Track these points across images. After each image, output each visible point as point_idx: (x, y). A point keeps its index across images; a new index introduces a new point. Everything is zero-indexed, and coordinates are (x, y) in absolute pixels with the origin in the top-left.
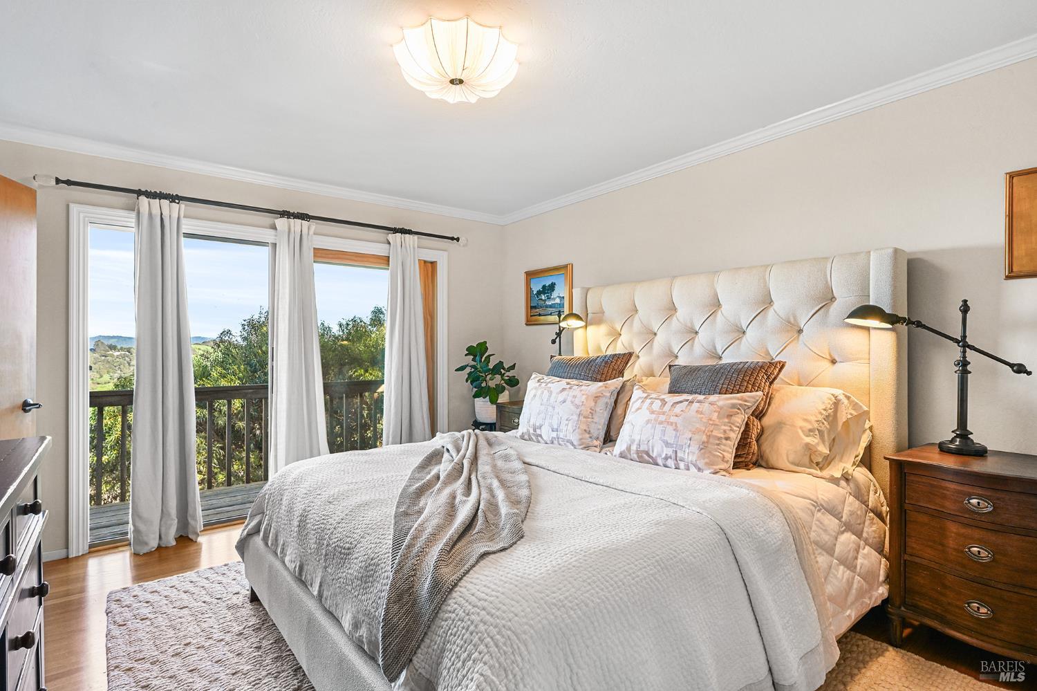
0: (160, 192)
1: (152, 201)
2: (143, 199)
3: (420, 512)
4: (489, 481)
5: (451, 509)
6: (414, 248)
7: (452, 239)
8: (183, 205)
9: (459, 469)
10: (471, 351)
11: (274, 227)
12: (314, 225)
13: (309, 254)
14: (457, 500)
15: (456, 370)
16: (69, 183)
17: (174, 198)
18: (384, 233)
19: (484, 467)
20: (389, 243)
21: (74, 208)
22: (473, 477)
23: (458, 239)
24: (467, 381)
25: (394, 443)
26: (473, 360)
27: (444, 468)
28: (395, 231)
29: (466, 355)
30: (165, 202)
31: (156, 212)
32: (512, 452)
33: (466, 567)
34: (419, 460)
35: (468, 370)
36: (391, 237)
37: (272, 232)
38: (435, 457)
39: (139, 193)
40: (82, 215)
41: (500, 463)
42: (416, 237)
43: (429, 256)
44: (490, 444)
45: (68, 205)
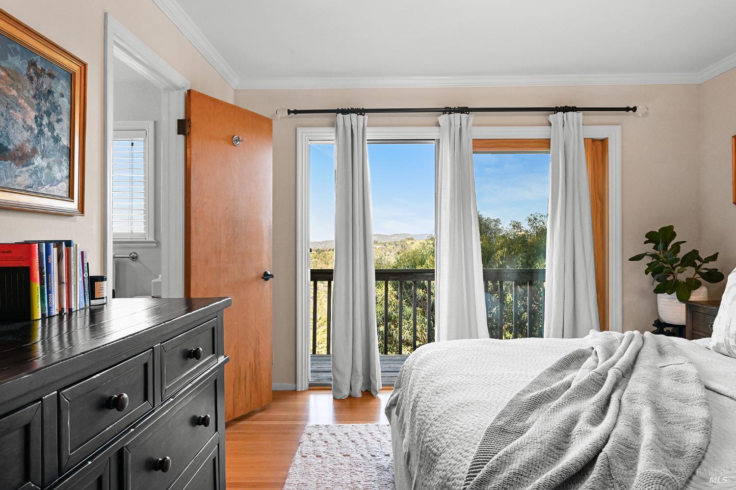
0: (352, 108)
1: (344, 115)
2: (340, 115)
3: (521, 433)
4: (637, 407)
5: (564, 438)
6: (578, 124)
7: (627, 109)
8: (367, 115)
9: (597, 382)
10: (651, 237)
11: (438, 125)
12: (472, 116)
13: (468, 146)
14: (576, 428)
15: (630, 260)
16: (296, 112)
17: (361, 112)
18: (545, 115)
19: (637, 384)
20: (550, 125)
21: (300, 131)
22: (614, 398)
23: (634, 109)
24: (647, 273)
26: (655, 248)
27: (579, 376)
28: (556, 110)
29: (646, 243)
30: (354, 116)
31: (348, 124)
32: (691, 370)
34: (554, 359)
35: (648, 260)
36: (552, 117)
37: (436, 129)
38: (576, 359)
39: (337, 111)
40: (304, 135)
41: (666, 383)
42: (581, 113)
43: (597, 133)
44: (661, 352)
45: (296, 129)
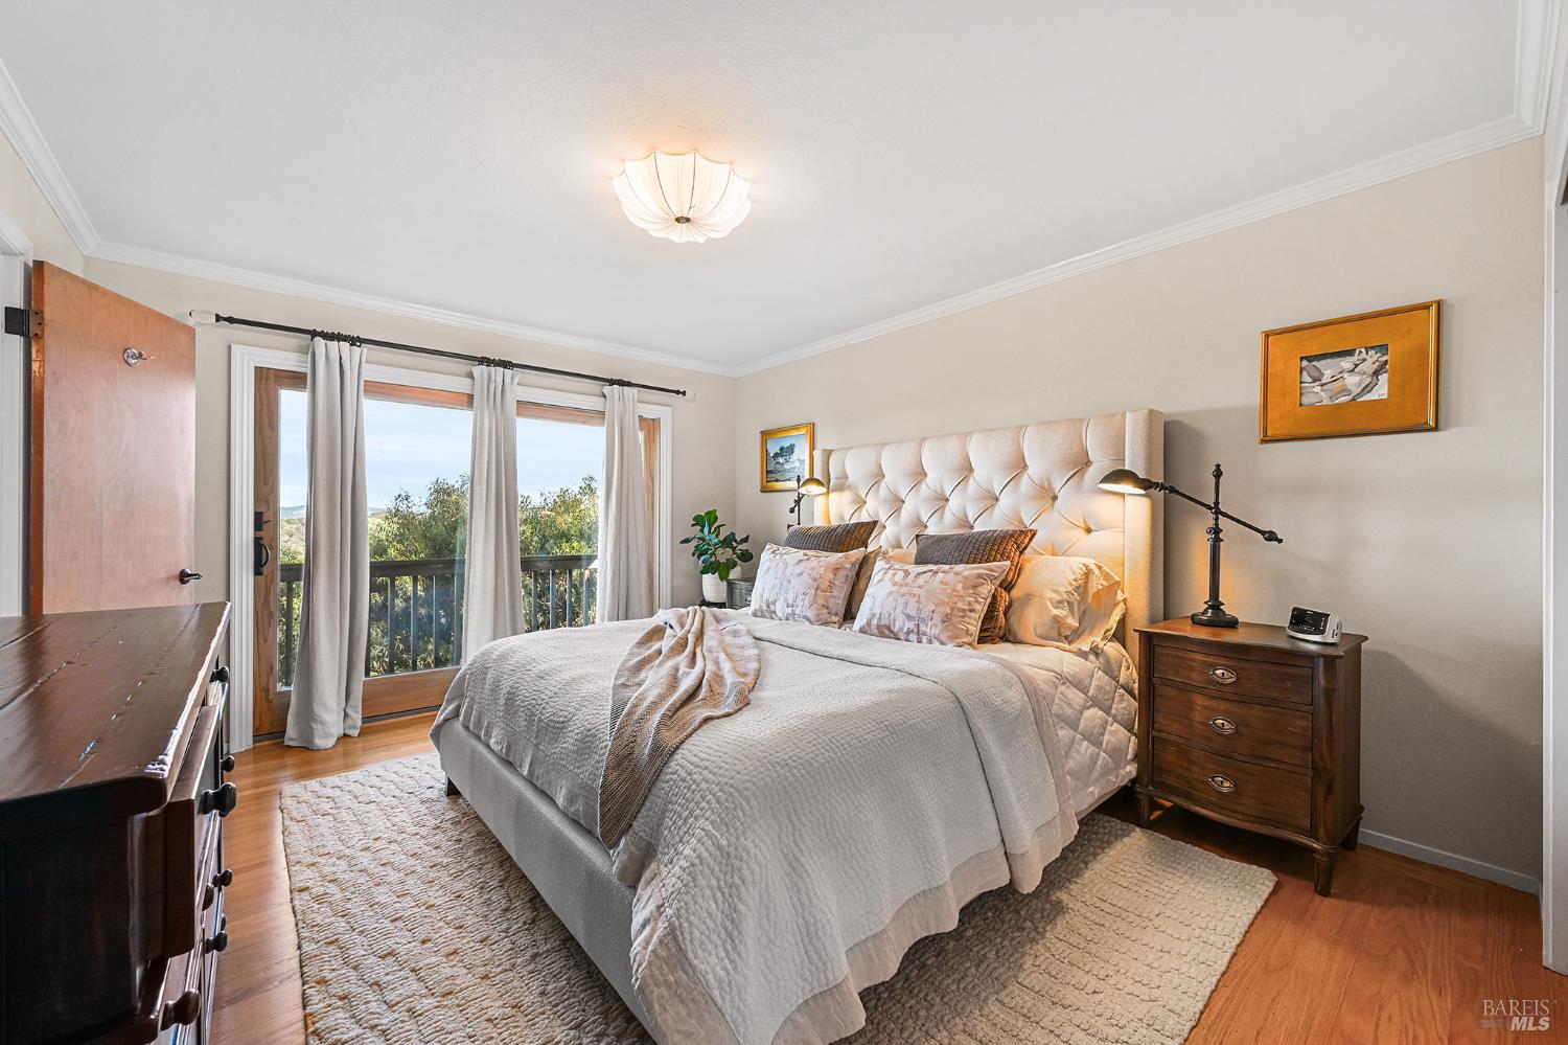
0: (339, 333)
1: (328, 342)
2: (319, 341)
3: (640, 685)
4: (715, 655)
5: (674, 680)
6: (633, 401)
7: (678, 392)
8: (366, 348)
9: (682, 644)
10: (699, 521)
11: (471, 376)
12: (519, 374)
13: (512, 407)
14: (681, 672)
15: (681, 542)
16: (231, 320)
17: (354, 341)
18: (600, 385)
19: (710, 640)
20: (605, 397)
21: (236, 350)
22: (698, 651)
23: (684, 393)
24: (694, 555)
25: (610, 619)
26: (702, 530)
27: (666, 644)
28: (612, 382)
29: (693, 525)
30: (345, 345)
31: (334, 356)
32: (742, 627)
33: (689, 731)
34: (639, 636)
35: (694, 543)
36: (607, 389)
37: (469, 381)
38: (657, 633)
39: (314, 334)
40: (246, 358)
41: (728, 639)
42: (636, 390)
43: (649, 412)
44: (718, 620)
45: (230, 346)
